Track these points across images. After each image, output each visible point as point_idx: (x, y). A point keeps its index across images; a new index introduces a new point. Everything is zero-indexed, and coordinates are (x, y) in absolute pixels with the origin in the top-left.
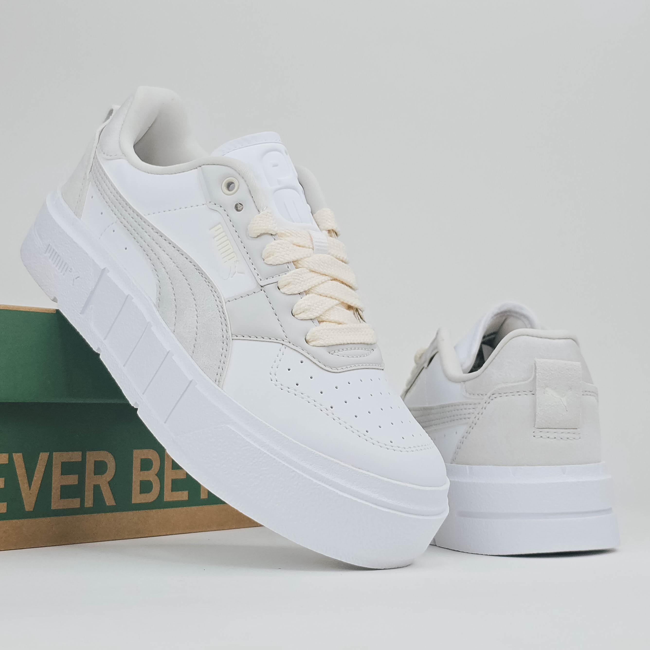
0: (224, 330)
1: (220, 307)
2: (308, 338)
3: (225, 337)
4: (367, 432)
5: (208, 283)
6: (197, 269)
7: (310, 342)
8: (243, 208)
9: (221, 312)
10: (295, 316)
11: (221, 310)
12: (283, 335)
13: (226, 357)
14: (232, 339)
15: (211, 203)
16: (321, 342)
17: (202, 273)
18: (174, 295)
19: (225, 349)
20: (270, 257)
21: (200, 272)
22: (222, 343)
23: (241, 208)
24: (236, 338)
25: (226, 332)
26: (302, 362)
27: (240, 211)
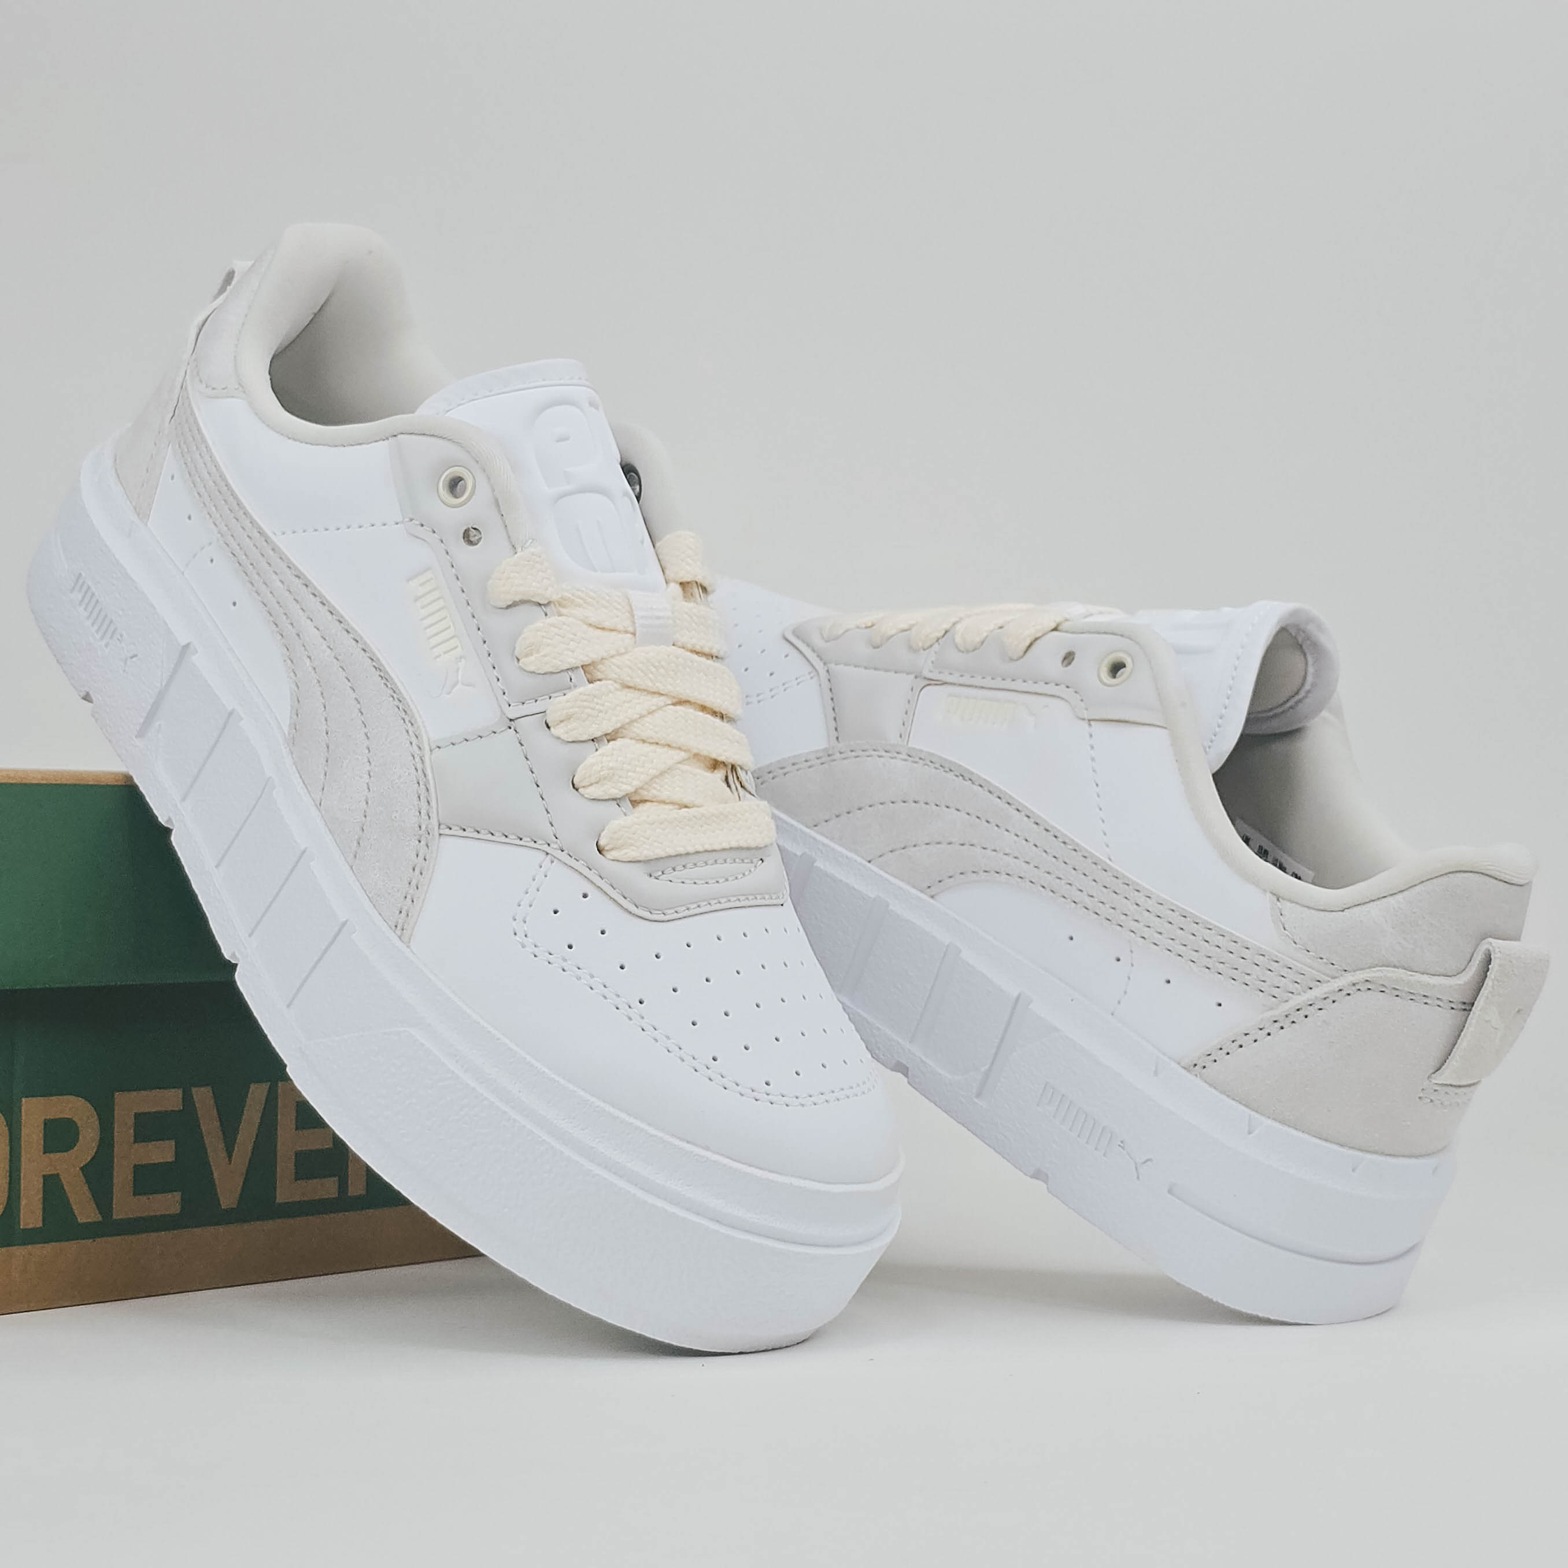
0: (423, 812)
1: (417, 759)
2: (602, 843)
3: (423, 827)
4: (715, 1059)
5: (397, 703)
6: (376, 668)
7: (607, 851)
8: (480, 538)
9: (420, 772)
10: (580, 790)
11: (419, 766)
12: (549, 832)
13: (423, 876)
14: (440, 835)
15: (413, 521)
16: (632, 854)
17: (386, 678)
18: (324, 722)
19: (423, 858)
20: (532, 655)
21: (383, 675)
22: (417, 842)
23: (477, 538)
24: (447, 831)
25: (427, 817)
26: (585, 896)
27: (476, 544)
